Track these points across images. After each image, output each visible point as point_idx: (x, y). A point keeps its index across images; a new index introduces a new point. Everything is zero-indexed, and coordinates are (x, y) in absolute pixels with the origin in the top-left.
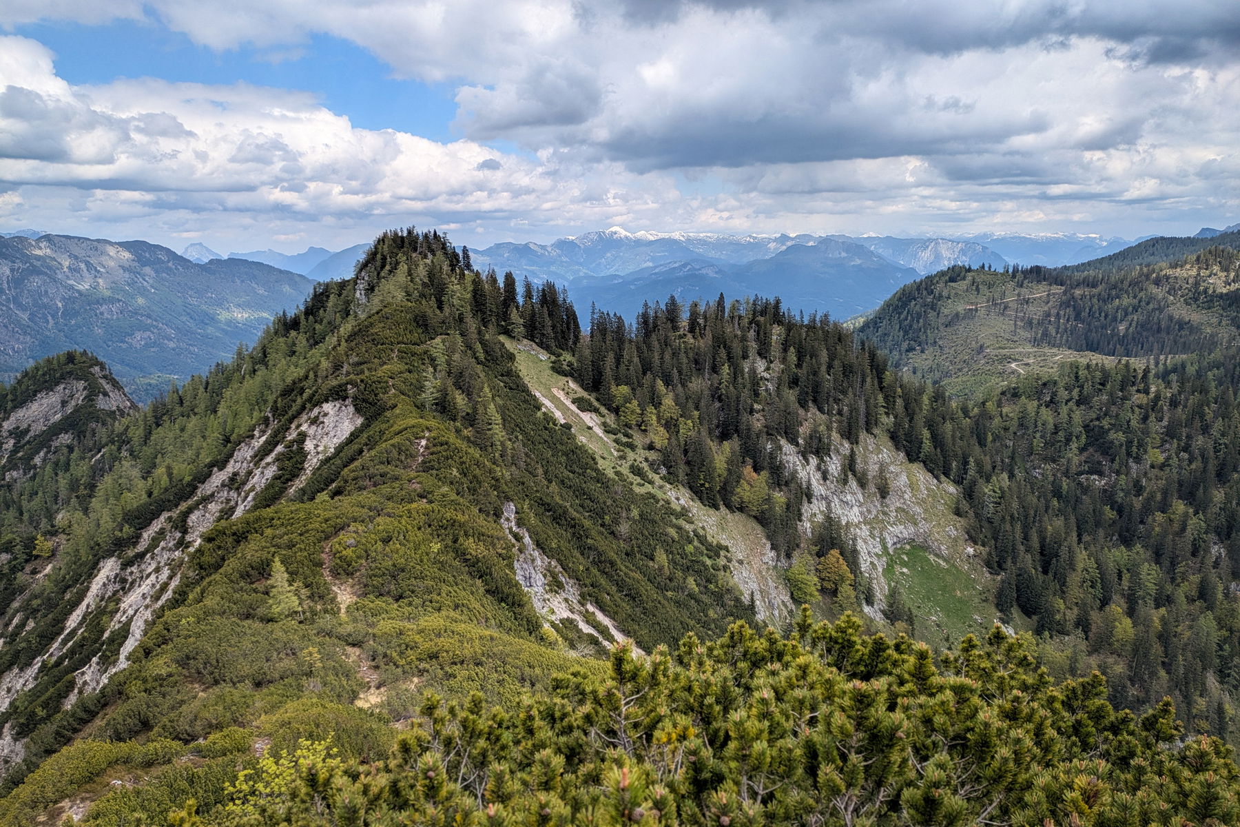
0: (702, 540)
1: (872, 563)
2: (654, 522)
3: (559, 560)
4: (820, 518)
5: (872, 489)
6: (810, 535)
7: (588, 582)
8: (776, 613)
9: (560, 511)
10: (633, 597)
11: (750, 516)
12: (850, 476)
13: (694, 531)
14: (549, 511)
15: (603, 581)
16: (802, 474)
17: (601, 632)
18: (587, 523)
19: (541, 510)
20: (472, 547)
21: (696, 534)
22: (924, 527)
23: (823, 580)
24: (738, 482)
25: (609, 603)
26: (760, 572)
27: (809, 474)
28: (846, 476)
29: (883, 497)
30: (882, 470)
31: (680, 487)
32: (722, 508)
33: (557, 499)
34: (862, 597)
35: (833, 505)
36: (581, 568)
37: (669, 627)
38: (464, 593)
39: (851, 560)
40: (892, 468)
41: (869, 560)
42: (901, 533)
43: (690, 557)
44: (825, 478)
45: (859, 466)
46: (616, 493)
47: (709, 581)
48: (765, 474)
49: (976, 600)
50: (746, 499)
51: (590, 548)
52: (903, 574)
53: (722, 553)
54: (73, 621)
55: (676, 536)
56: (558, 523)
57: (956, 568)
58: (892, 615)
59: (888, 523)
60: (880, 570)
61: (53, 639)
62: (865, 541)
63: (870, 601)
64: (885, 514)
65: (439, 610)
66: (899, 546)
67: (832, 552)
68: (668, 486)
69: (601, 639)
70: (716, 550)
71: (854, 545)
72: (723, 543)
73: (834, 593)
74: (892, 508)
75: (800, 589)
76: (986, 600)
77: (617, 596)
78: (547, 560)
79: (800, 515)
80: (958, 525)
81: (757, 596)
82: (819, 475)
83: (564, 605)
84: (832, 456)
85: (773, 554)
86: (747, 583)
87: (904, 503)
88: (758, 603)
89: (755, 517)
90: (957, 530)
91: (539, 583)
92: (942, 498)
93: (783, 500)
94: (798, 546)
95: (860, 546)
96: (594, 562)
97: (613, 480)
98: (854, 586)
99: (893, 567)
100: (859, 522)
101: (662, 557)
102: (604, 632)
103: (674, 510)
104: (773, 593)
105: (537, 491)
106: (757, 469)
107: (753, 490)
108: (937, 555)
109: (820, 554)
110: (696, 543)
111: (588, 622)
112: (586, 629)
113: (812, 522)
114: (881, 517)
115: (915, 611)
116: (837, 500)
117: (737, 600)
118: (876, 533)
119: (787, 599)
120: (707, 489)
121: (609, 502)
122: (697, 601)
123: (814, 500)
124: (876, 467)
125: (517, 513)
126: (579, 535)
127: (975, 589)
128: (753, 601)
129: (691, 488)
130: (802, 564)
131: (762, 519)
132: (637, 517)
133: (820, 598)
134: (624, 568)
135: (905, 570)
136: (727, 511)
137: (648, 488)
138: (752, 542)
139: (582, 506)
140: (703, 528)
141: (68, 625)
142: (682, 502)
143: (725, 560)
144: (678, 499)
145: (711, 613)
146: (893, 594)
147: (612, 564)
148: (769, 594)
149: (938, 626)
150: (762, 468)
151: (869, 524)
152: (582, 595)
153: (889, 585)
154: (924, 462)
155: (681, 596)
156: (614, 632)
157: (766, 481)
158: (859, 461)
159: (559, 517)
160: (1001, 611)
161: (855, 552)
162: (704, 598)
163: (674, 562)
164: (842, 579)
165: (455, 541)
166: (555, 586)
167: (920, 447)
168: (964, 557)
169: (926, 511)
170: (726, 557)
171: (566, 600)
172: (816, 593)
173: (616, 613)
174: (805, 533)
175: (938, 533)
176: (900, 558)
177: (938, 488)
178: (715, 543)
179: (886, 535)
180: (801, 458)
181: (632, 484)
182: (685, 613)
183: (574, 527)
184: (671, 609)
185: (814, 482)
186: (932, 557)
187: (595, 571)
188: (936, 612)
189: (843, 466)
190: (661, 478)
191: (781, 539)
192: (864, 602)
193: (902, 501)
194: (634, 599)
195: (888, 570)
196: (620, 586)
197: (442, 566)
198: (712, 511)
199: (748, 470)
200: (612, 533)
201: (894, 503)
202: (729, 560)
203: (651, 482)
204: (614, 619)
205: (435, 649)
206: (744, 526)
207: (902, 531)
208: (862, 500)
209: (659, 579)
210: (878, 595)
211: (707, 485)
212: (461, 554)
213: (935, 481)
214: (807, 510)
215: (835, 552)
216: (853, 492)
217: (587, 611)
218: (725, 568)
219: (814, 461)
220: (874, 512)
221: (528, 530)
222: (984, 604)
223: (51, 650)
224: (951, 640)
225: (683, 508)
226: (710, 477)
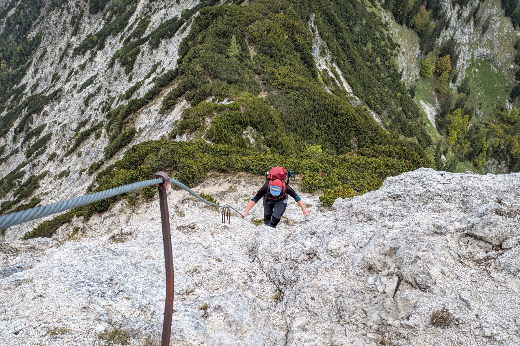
0: (390, 40)
1: (463, 64)
2: (371, 27)
3: (327, 42)
4: (448, 38)
5: (480, 27)
6: (440, 45)
7: (336, 53)
8: (411, 79)
9: (332, 18)
10: (352, 63)
11: (416, 31)
12: (472, 19)
13: (388, 35)
14: (328, 17)
15: (342, 54)
16: (449, 14)
17: (336, 76)
18: (342, 24)
19: (324, 16)
20: (299, 38)
21: (388, 37)
22: (496, 51)
23: (437, 68)
24: (416, 13)
25: (342, 64)
26: (410, 59)
27: (452, 14)
28: (470, 18)
29: (483, 32)
30: (489, 18)
31: (388, 11)
32: (404, 25)
33: (332, 11)
34: (451, 79)
35: (457, 32)
36: (335, 47)
37: (363, 78)
38: (293, 59)
39: (454, 61)
40: (495, 18)
41: (462, 62)
42: (484, 52)
43: (382, 48)
44: (459, 18)
45: (478, 15)
46: (358, 10)
47: (386, 60)
48: (430, 11)
49: (503, 90)
50: (417, 23)
51: (340, 38)
52: (475, 71)
53: (397, 48)
54: (132, 20)
55: (379, 36)
56: (330, 23)
57: (501, 73)
58: (460, 90)
59: (480, 46)
60: (465, 68)
61: (124, 26)
62: (464, 53)
63: (454, 81)
64: (480, 41)
65: (285, 65)
66: (479, 58)
67: (447, 56)
68: (383, 10)
69: (335, 80)
70: (394, 46)
71: (458, 54)
72: (399, 43)
73: (440, 74)
74: (485, 39)
75: (425, 70)
76: (507, 91)
77: (346, 61)
78: (322, 41)
79: (439, 35)
80: (513, 53)
81: (405, 70)
82: (456, 16)
83: (325, 63)
84: (468, 6)
85: (419, 52)
86: (403, 63)
87: (492, 37)
88: (404, 73)
89: (418, 33)
90: (511, 55)
91: (317, 52)
92: (512, 38)
93: (434, 26)
94: (432, 50)
95: (461, 55)
96: (341, 45)
97: (359, 3)
98: (450, 73)
99: (472, 68)
100: (466, 43)
101: (369, 46)
102: (337, 76)
103: (382, 23)
104: (413, 70)
105: (325, 6)
106: (427, 8)
107: (422, 18)
108: (495, 66)
109: (441, 56)
110: (387, 41)
111: (332, 72)
112: (331, 74)
113: (443, 39)
114: (478, 42)
115: (472, 90)
116: (460, 30)
117: (396, 71)
118: (472, 50)
119: (418, 73)
120: (400, 14)
121: (354, 15)
122: (379, 68)
123: (449, 29)
124: (487, 16)
125: (315, 18)
126: (337, 30)
127: (505, 84)
128: (402, 72)
129: (393, 13)
130: (430, 59)
131: (420, 34)
132: (364, 24)
133: (432, 76)
134: (352, 49)
135: (477, 70)
136: (406, 27)
137: (374, 9)
138: (412, 44)
139: (341, 14)
140: (392, 34)
141: (130, 21)
142: (387, 19)
143: (397, 51)
144: (385, 17)
145: (383, 75)
146: (466, 80)
147: (348, 46)
148: (410, 70)
149: (479, 98)
150: (430, 8)
151: (471, 45)
152: (333, 59)
153: (466, 76)
154: (512, 18)
155: (372, 65)
156: (341, 77)
157: (430, 16)
158: (480, 11)
159: (331, 20)
160: (511, 97)
161: (457, 58)
162: (382, 68)
163: (374, 48)
164: (446, 69)
165: (292, 35)
166: (323, 54)
167: (514, 9)
168: (508, 69)
169: (501, 43)
170: (398, 50)
171: (326, 60)
172: (432, 73)
173: (344, 69)
174: (438, 44)
175: (501, 55)
176: (477, 64)
177: (513, 32)
178: (395, 42)
179: (476, 52)
180: (451, 5)
181: (366, 6)
182: (372, 73)
183: (336, 26)
184: (367, 71)
185: (453, 19)
186: (492, 66)
187: (340, 49)
188: (482, 91)
189: (471, 12)
190: (381, 5)
191: (425, 45)
192: (451, 81)
193: (492, 36)
194: (353, 64)
195: (469, 69)
196: (348, 57)
197: (287, 46)
198: (399, 26)
199: (423, 8)
200: (351, 30)
201: (488, 36)
202: (399, 52)
203: (376, 7)
204: (342, 71)
205: (284, 82)
206: (411, 36)
207: (484, 51)
208: (472, 32)
209: (365, 56)
210: (459, 79)
211: (401, 13)
212: (294, 41)
213: (513, 28)
214: (443, 33)
215: (448, 56)
216: (470, 28)
217: (333, 66)
218: (396, 55)
219: (457, 7)
220: (475, 39)
221: (318, 27)
222: (505, 92)
223: (124, 31)
224: (482, 105)
225: (386, 23)
226: (404, 9)
